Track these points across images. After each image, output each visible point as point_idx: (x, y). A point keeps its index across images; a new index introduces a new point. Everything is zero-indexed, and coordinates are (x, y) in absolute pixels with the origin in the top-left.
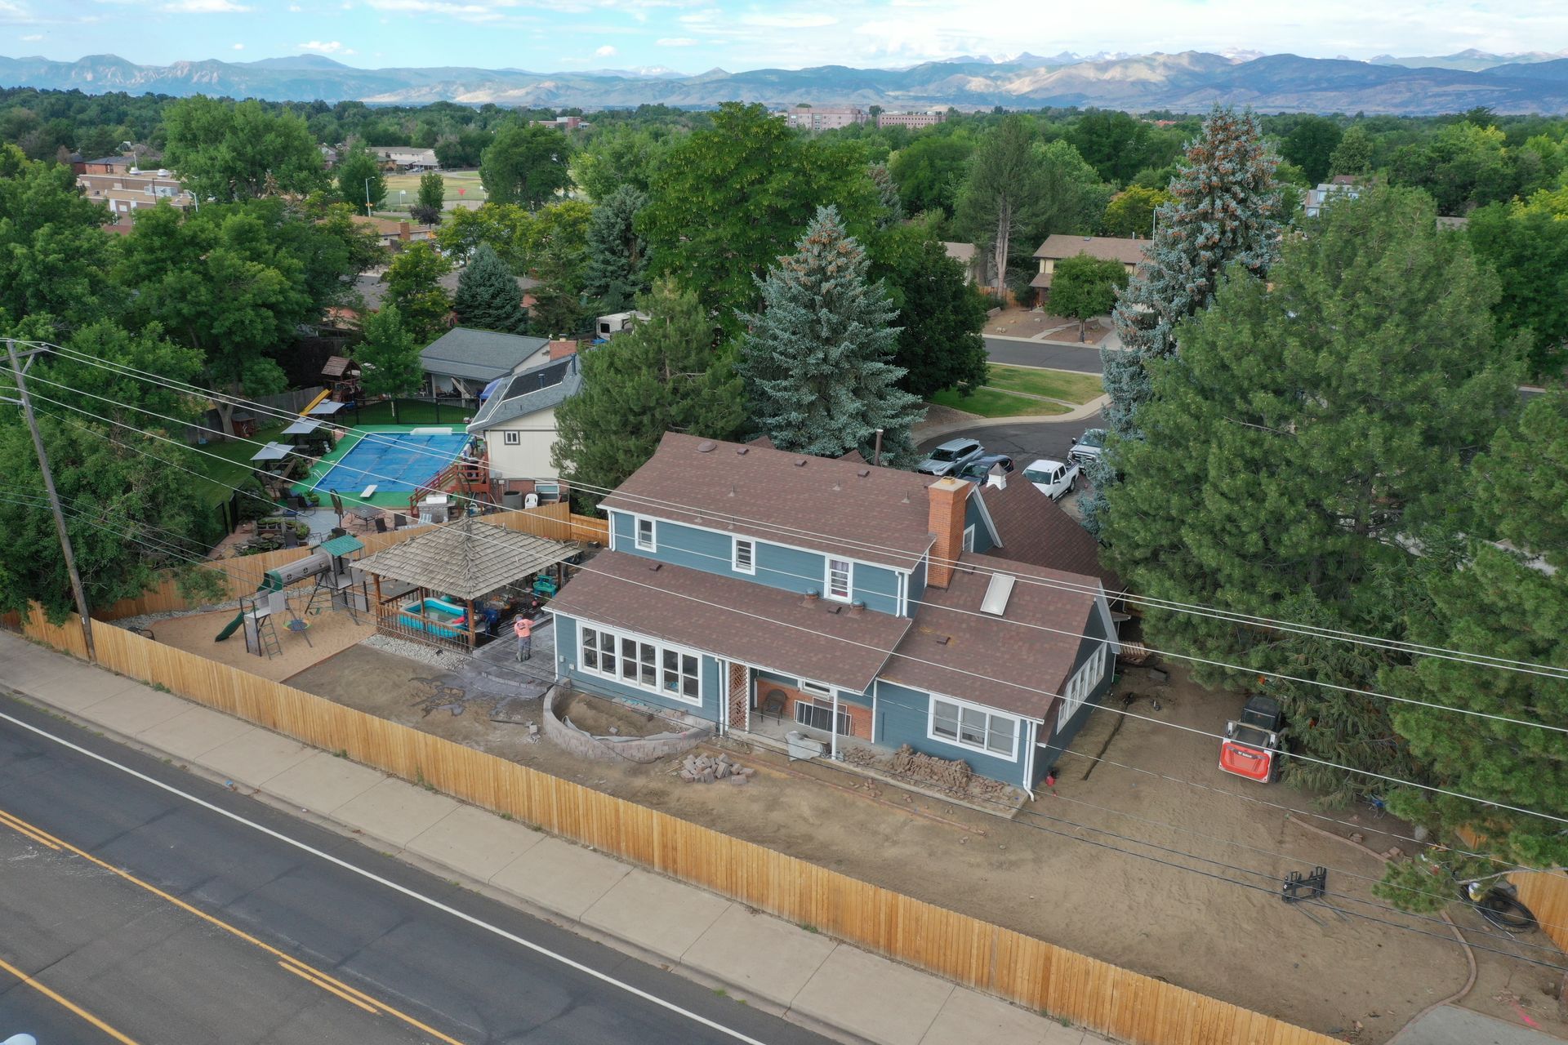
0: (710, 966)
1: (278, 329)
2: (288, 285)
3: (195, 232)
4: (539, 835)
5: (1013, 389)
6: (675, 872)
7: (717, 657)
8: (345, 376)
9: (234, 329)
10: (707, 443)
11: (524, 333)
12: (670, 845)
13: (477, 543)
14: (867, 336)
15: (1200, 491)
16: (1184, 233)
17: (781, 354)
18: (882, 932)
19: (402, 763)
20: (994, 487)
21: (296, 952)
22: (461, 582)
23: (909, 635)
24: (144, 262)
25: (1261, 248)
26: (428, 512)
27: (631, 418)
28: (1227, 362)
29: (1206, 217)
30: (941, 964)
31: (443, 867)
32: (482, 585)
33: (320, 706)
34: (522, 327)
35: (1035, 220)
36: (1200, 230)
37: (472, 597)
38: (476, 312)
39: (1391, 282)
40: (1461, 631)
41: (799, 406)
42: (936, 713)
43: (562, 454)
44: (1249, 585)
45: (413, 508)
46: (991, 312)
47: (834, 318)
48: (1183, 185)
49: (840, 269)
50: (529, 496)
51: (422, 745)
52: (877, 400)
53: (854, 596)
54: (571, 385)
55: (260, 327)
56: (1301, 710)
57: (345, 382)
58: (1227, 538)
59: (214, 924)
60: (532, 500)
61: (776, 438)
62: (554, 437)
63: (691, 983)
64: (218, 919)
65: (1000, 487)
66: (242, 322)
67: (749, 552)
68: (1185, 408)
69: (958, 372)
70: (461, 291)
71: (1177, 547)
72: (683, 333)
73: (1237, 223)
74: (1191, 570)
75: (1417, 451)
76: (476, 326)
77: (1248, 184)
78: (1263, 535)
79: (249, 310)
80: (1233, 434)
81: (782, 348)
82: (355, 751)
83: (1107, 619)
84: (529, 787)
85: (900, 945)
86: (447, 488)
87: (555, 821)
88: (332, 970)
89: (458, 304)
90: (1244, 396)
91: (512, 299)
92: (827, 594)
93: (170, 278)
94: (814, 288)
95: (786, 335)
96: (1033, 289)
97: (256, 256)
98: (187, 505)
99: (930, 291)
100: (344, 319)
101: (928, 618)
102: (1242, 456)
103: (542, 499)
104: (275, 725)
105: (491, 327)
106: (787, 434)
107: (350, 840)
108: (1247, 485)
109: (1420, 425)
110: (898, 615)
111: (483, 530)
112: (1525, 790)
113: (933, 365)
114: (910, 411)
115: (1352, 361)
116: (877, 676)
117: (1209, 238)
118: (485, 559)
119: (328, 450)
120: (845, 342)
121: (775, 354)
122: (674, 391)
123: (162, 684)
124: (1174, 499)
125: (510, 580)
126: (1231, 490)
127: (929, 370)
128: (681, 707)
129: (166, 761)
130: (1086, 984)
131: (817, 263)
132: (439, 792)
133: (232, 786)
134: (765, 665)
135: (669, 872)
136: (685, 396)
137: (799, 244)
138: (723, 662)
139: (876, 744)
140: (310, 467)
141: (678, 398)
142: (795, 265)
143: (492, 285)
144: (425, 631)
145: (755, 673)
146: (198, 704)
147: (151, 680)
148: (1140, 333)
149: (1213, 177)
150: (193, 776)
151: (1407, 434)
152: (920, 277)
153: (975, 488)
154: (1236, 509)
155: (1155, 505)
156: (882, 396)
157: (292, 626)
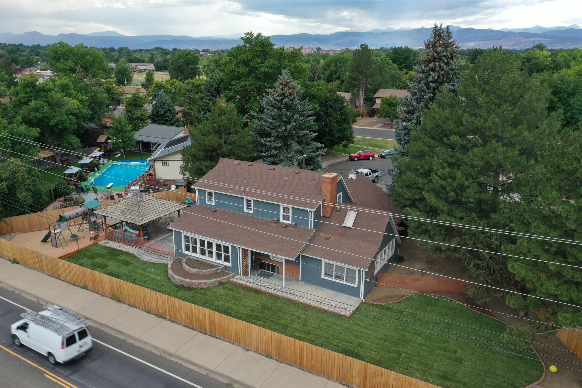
0: (227, 374)
1: (77, 123)
2: (81, 106)
3: (44, 86)
4: (161, 319)
5: (364, 145)
6: (215, 334)
7: (236, 246)
8: (106, 142)
9: (59, 123)
10: (236, 162)
11: (178, 126)
12: (213, 323)
13: (144, 203)
14: (301, 120)
15: (430, 176)
16: (424, 76)
17: (268, 128)
18: (298, 359)
19: (108, 290)
20: (351, 178)
21: (52, 370)
22: (137, 218)
23: (314, 236)
24: (24, 98)
25: (454, 82)
26: (132, 193)
27: (208, 153)
28: (440, 124)
29: (433, 70)
30: (323, 371)
31: (120, 332)
32: (145, 219)
33: (75, 267)
34: (176, 124)
35: (373, 83)
36: (430, 75)
37: (141, 224)
38: (159, 118)
39: (505, 89)
40: (535, 227)
41: (275, 148)
42: (325, 267)
43: (184, 169)
44: (450, 214)
45: (126, 191)
46: (358, 118)
47: (288, 113)
48: (423, 57)
49: (291, 94)
50: (172, 186)
51: (115, 283)
52: (307, 146)
53: (292, 221)
54: (189, 142)
55: (69, 122)
56: (472, 264)
57: (106, 145)
58: (441, 195)
59: (20, 358)
60: (173, 187)
61: (266, 161)
62: (181, 163)
63: (218, 381)
64: (22, 356)
65: (354, 178)
66: (62, 120)
67: (251, 204)
68: (424, 143)
69: (342, 139)
70: (153, 110)
71: (422, 199)
72: (229, 120)
73: (444, 72)
74: (428, 209)
75: (517, 157)
76: (159, 124)
77: (448, 57)
78: (456, 193)
79: (65, 116)
80: (443, 153)
81: (268, 125)
82: (90, 285)
83: (395, 228)
84: (157, 300)
85: (305, 363)
86: (140, 183)
87: (168, 314)
88: (66, 377)
89: (153, 115)
90: (447, 136)
91: (172, 113)
92: (282, 220)
93: (32, 104)
94: (280, 102)
95: (269, 120)
96: (373, 109)
97: (69, 95)
98: (28, 188)
99: (331, 107)
100: (109, 122)
101: (322, 229)
102: (447, 162)
103: (177, 187)
104: (59, 276)
105: (164, 124)
106: (271, 159)
108: (449, 173)
109: (518, 147)
110: (309, 228)
111: (147, 197)
112: (564, 294)
113: (332, 136)
114: (319, 150)
115: (489, 121)
116: (301, 252)
117: (433, 78)
118: (147, 209)
119: (96, 170)
120: (293, 122)
121: (266, 128)
122: (225, 143)
123: (16, 260)
124: (420, 180)
125: (157, 217)
126: (442, 175)
127: (331, 138)
128: (223, 266)
129: (13, 291)
130: (381, 379)
131: (282, 92)
132: (122, 302)
133: (38, 301)
134: (256, 249)
135: (213, 334)
136: (229, 144)
137: (275, 85)
138: (239, 248)
139: (301, 280)
140: (88, 176)
141: (226, 145)
142: (273, 93)
143: (165, 108)
144: (124, 238)
145: (252, 252)
146: (30, 268)
147: (12, 259)
148: (408, 116)
149: (435, 54)
150: (23, 297)
151: (513, 150)
152: (326, 102)
153: (341, 177)
154: (444, 183)
155: (412, 182)
156: (308, 144)
157: (72, 237)
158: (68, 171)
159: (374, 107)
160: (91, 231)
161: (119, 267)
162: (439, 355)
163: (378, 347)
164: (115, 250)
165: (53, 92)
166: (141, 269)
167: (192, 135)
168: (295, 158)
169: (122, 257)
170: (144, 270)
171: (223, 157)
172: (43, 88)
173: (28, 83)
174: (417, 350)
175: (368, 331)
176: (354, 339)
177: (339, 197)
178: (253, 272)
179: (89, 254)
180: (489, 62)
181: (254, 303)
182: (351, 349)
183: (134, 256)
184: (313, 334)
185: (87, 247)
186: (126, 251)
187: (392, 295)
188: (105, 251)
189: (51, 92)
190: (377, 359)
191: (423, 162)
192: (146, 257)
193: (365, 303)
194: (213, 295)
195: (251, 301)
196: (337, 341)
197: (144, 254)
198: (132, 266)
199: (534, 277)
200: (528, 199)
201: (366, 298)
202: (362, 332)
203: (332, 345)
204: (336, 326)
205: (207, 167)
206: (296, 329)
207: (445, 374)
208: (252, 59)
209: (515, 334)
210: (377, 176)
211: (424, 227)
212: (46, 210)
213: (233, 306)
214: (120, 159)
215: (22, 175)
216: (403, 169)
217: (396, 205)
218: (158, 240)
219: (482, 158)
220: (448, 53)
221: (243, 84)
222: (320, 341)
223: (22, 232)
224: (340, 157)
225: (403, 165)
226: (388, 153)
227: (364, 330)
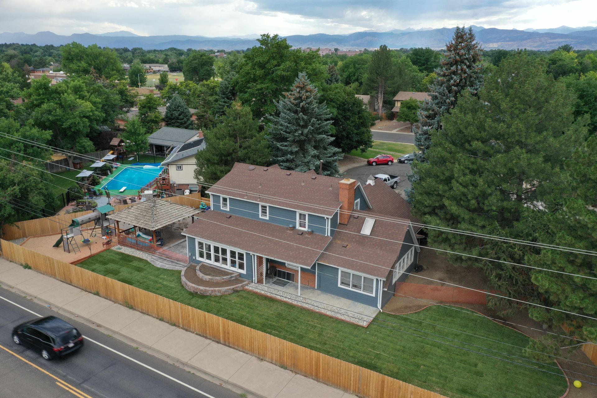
0: (240, 384)
1: (90, 126)
2: (94, 108)
3: (57, 88)
4: (174, 327)
5: (383, 150)
6: (229, 343)
7: (251, 253)
8: (119, 145)
9: (71, 126)
10: (252, 167)
11: (192, 129)
12: (226, 332)
13: (158, 208)
14: (319, 124)
15: (451, 183)
16: (445, 80)
17: (284, 132)
18: (314, 370)
19: (120, 297)
20: (370, 184)
21: (64, 378)
22: (150, 223)
23: (331, 243)
24: (36, 100)
25: (477, 86)
26: (145, 197)
27: (223, 158)
28: (462, 129)
29: (454, 73)
30: (338, 383)
31: (133, 340)
32: (158, 225)
33: (87, 273)
34: (191, 126)
35: (393, 85)
36: (452, 78)
37: (154, 229)
38: (173, 121)
39: (529, 94)
40: (560, 238)
41: (291, 153)
42: (342, 276)
43: (198, 173)
44: (472, 222)
45: (139, 195)
46: (376, 122)
47: (305, 117)
48: (445, 60)
49: (308, 97)
50: (186, 190)
51: (128, 290)
52: (324, 151)
53: (308, 228)
55: (82, 125)
56: (494, 274)
57: (119, 148)
58: (462, 203)
59: (31, 366)
60: (187, 192)
61: (282, 166)
62: (195, 167)
63: (231, 391)
64: (33, 363)
65: (372, 184)
66: (75, 123)
67: (266, 210)
68: (445, 149)
69: (360, 143)
70: (167, 113)
71: (442, 207)
72: (244, 123)
73: (466, 75)
74: (448, 217)
75: (541, 164)
76: (173, 126)
77: (471, 59)
78: (477, 201)
79: (78, 118)
80: (464, 159)
81: (285, 129)
82: (102, 291)
83: (414, 236)
84: (170, 307)
85: (321, 375)
86: (153, 187)
87: (181, 322)
88: (78, 386)
89: (166, 118)
90: (469, 142)
91: (187, 116)
92: (298, 227)
93: (45, 106)
94: (297, 105)
95: (286, 124)
96: (393, 112)
97: (82, 97)
98: (40, 192)
99: (349, 110)
100: (122, 125)
101: (339, 237)
102: (469, 168)
103: (191, 192)
104: (71, 282)
105: (178, 127)
106: (287, 164)
107: (95, 330)
108: (471, 180)
109: (542, 154)
110: (326, 235)
111: (161, 202)
112: (589, 308)
113: (350, 140)
114: (337, 155)
115: (513, 127)
116: (317, 260)
117: (455, 81)
118: (161, 214)
119: (109, 173)
120: (310, 127)
121: (282, 132)
122: (240, 147)
123: (28, 265)
124: (441, 187)
125: (171, 223)
126: (464, 182)
127: (349, 142)
128: (237, 274)
129: (24, 297)
130: (399, 392)
131: (298, 95)
132: (135, 310)
133: (50, 307)
134: (271, 256)
135: (227, 343)
136: (245, 148)
137: (291, 88)
138: (254, 255)
139: (317, 289)
140: (101, 180)
141: (242, 149)
142: (290, 96)
143: (179, 111)
144: (137, 244)
145: (268, 260)
146: (41, 273)
147: (24, 264)
148: (428, 121)
149: (457, 57)
150: (34, 303)
151: (537, 157)
152: (345, 105)
153: (359, 183)
154: (465, 190)
155: (432, 189)
156: (325, 149)
157: (84, 242)
158: (80, 175)
159: (393, 110)
160: (103, 236)
161: (131, 273)
162: (459, 368)
163: (395, 358)
164: (128, 256)
165: (66, 94)
166: (154, 276)
167: (206, 139)
168: (312, 162)
169: (135, 264)
170: (157, 276)
171: (238, 161)
172: (57, 89)
173: (41, 85)
174: (435, 363)
175: (385, 343)
176: (371, 350)
177: (357, 203)
178: (267, 280)
179: (101, 259)
180: (513, 66)
181: (268, 311)
182: (368, 361)
183: (146, 262)
184: (329, 344)
185: (100, 252)
186: (139, 256)
187: (410, 305)
188: (118, 256)
189: (63, 94)
190: (394, 371)
191: (443, 168)
192: (159, 264)
193: (383, 313)
194: (227, 303)
195: (266, 310)
196: (354, 352)
197: (157, 260)
198: (145, 272)
199: (558, 290)
200: (553, 208)
201: (384, 308)
202: (379, 343)
203: (349, 356)
204: (352, 337)
205: (222, 172)
206: (311, 339)
207: (465, 388)
208: (268, 61)
209: (538, 348)
210: (396, 182)
211: (444, 236)
212: (59, 215)
213: (247, 315)
214: (134, 162)
215: (34, 179)
216: (423, 176)
217: (416, 213)
218: (172, 245)
219: (505, 165)
220: (470, 56)
221: (259, 87)
222: (336, 352)
223: (34, 237)
224: (358, 162)
225: (423, 171)
226: (407, 158)
227: (382, 341)
